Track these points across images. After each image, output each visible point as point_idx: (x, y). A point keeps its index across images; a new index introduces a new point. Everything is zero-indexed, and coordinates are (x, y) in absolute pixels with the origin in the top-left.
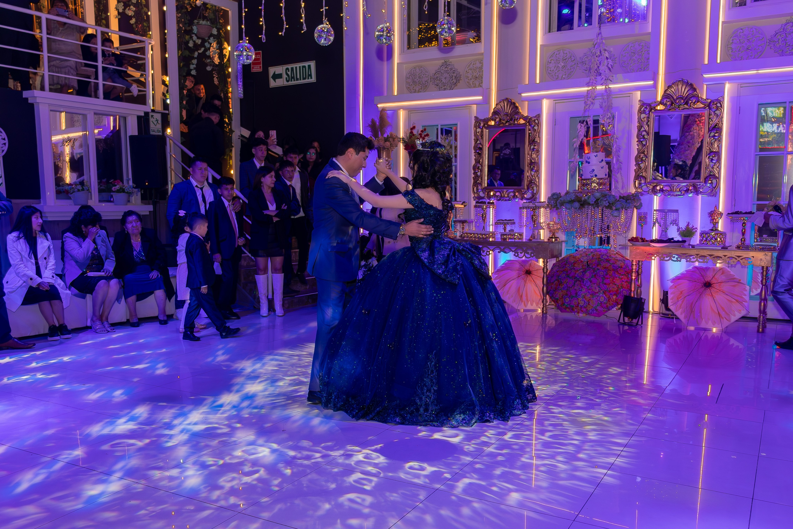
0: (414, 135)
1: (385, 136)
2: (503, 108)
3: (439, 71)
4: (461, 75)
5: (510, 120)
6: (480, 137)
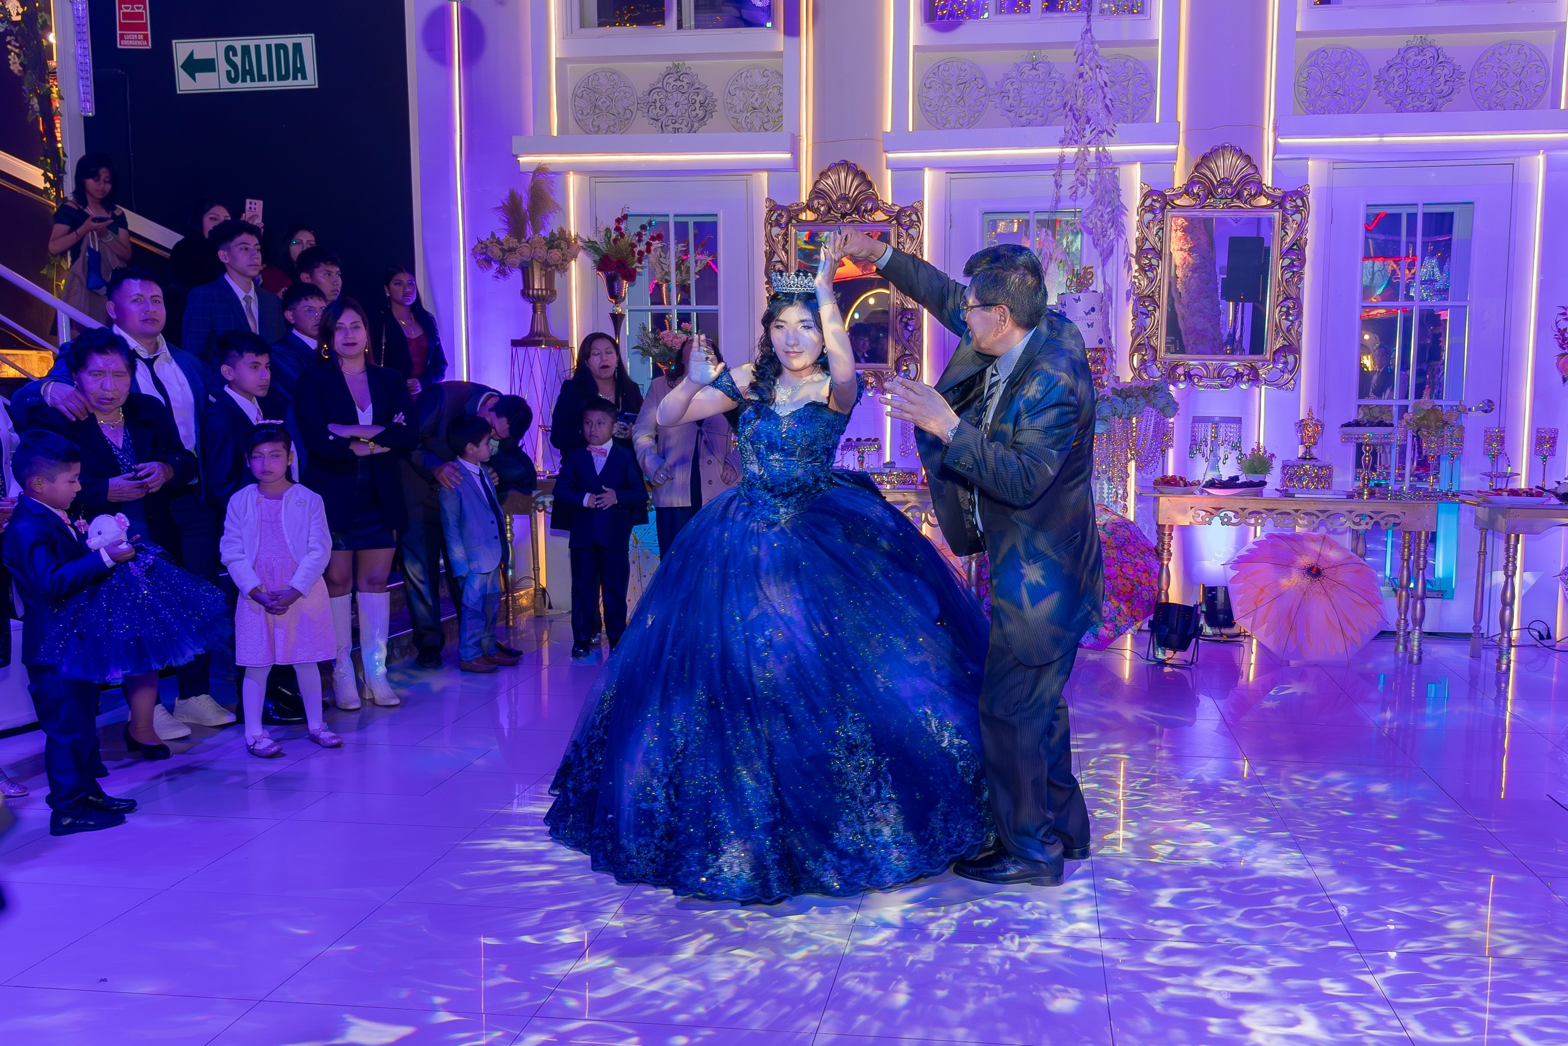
0: (623, 235)
2: (835, 183)
3: (660, 85)
4: (716, 100)
5: (853, 212)
6: (780, 247)
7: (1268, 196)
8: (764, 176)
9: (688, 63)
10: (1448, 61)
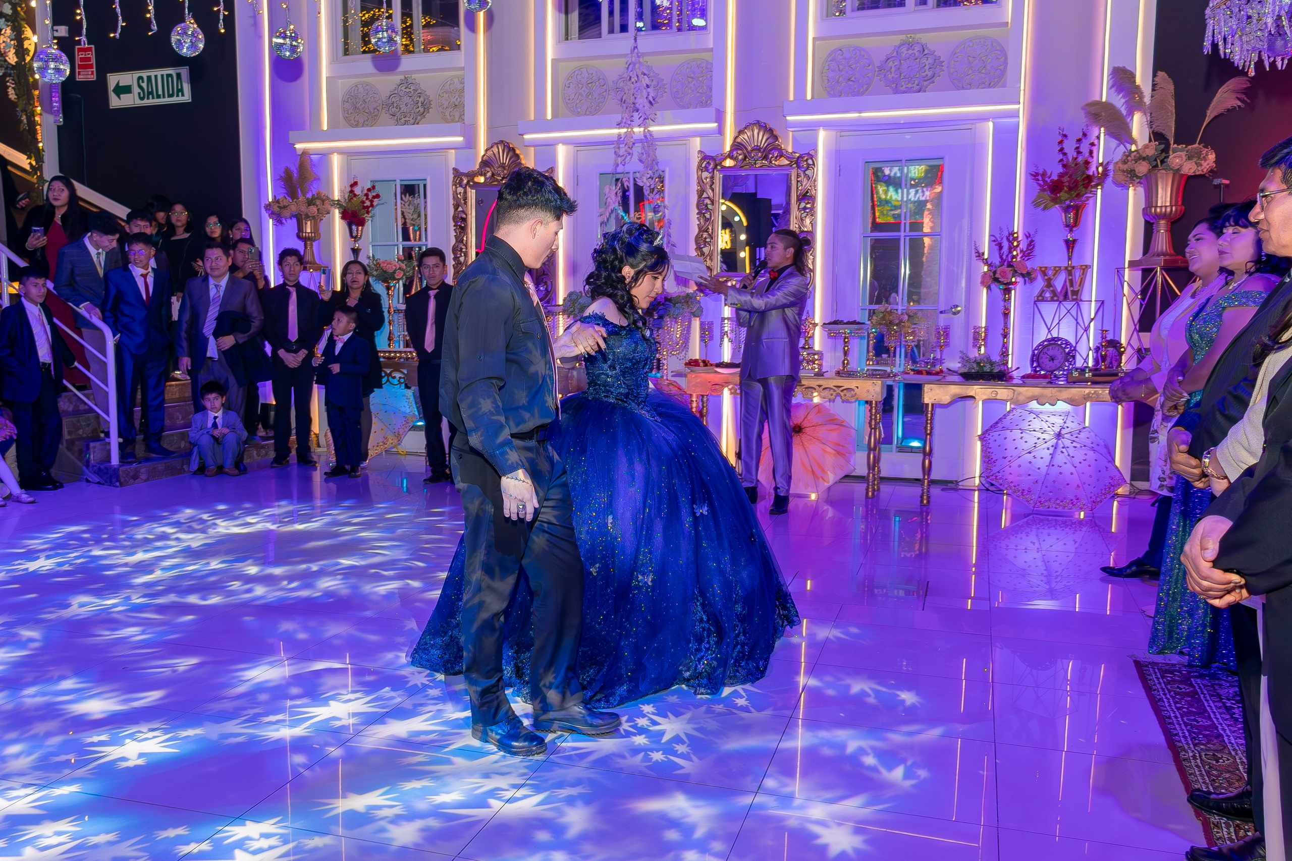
0: (355, 195)
1: (309, 196)
2: (497, 156)
3: (396, 92)
4: (431, 100)
6: (462, 201)
7: (788, 158)
8: (453, 151)
9: (414, 76)
10: (932, 53)
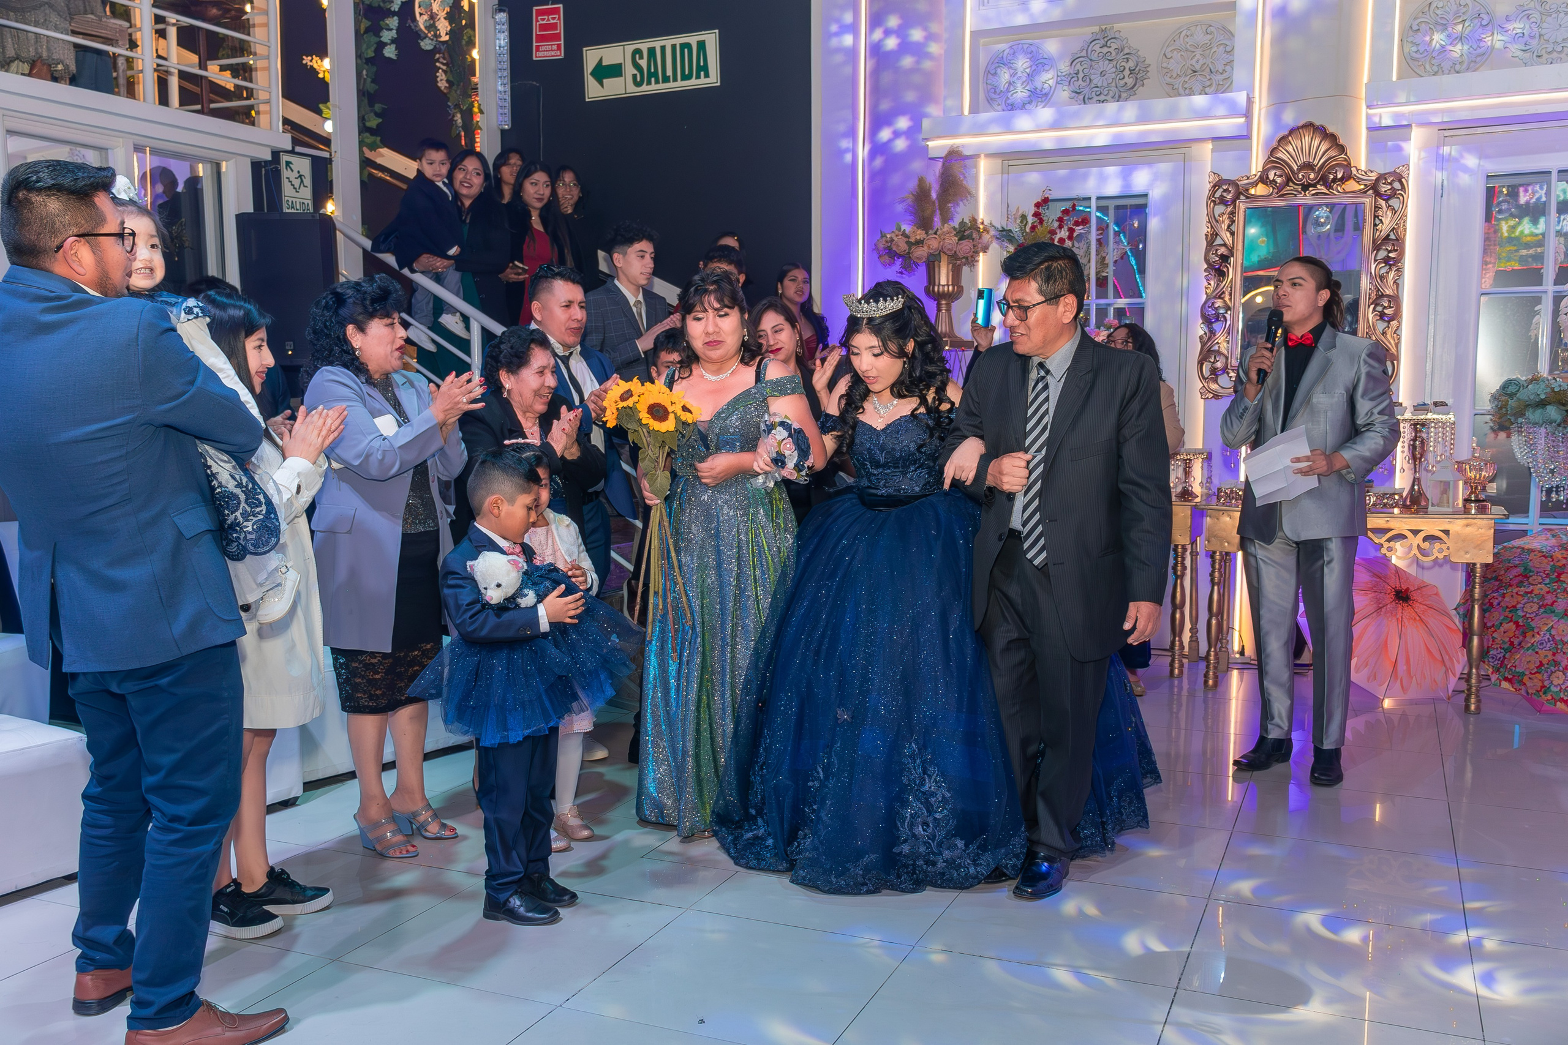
2: (1299, 148)
3: (1084, 54)
4: (1149, 65)
5: (1318, 183)
6: (1225, 226)
8: (1208, 146)
9: (1117, 26)
